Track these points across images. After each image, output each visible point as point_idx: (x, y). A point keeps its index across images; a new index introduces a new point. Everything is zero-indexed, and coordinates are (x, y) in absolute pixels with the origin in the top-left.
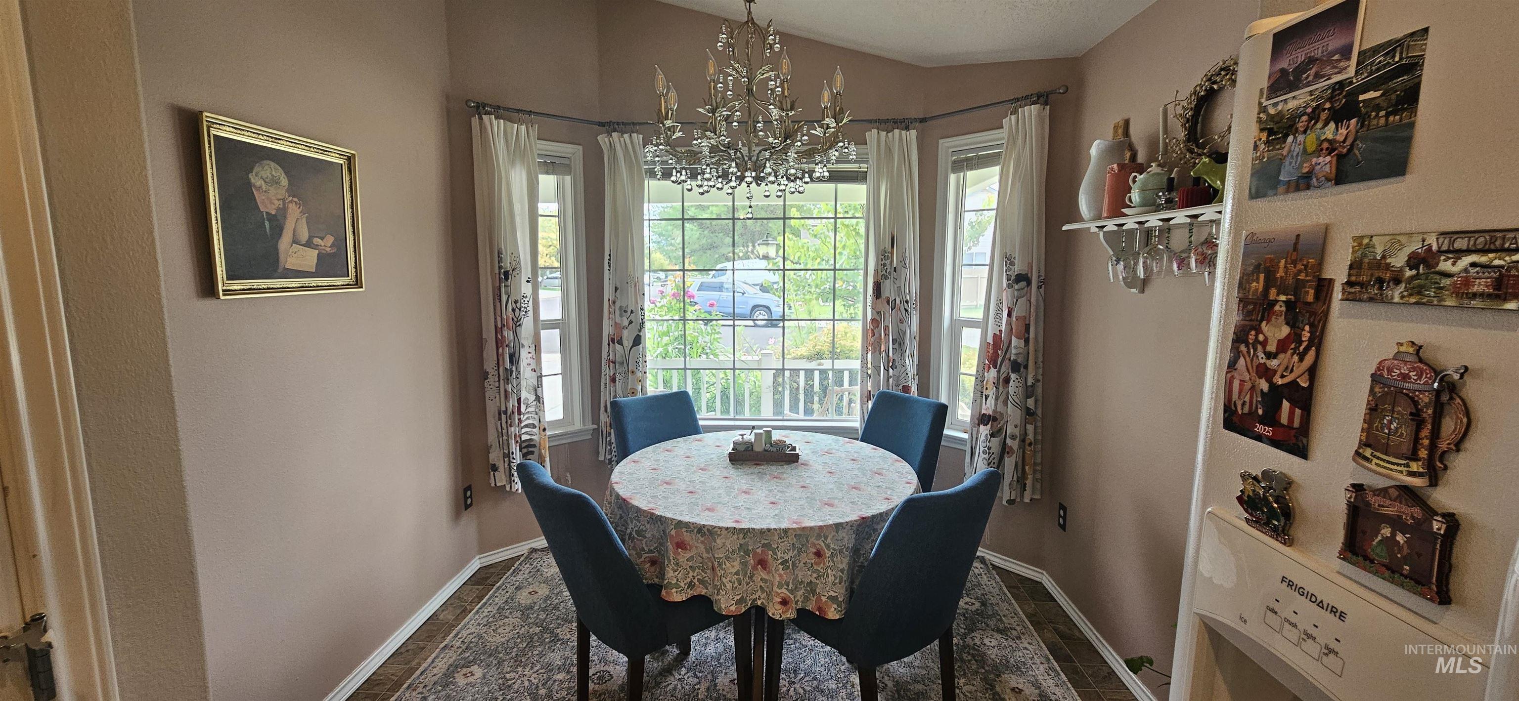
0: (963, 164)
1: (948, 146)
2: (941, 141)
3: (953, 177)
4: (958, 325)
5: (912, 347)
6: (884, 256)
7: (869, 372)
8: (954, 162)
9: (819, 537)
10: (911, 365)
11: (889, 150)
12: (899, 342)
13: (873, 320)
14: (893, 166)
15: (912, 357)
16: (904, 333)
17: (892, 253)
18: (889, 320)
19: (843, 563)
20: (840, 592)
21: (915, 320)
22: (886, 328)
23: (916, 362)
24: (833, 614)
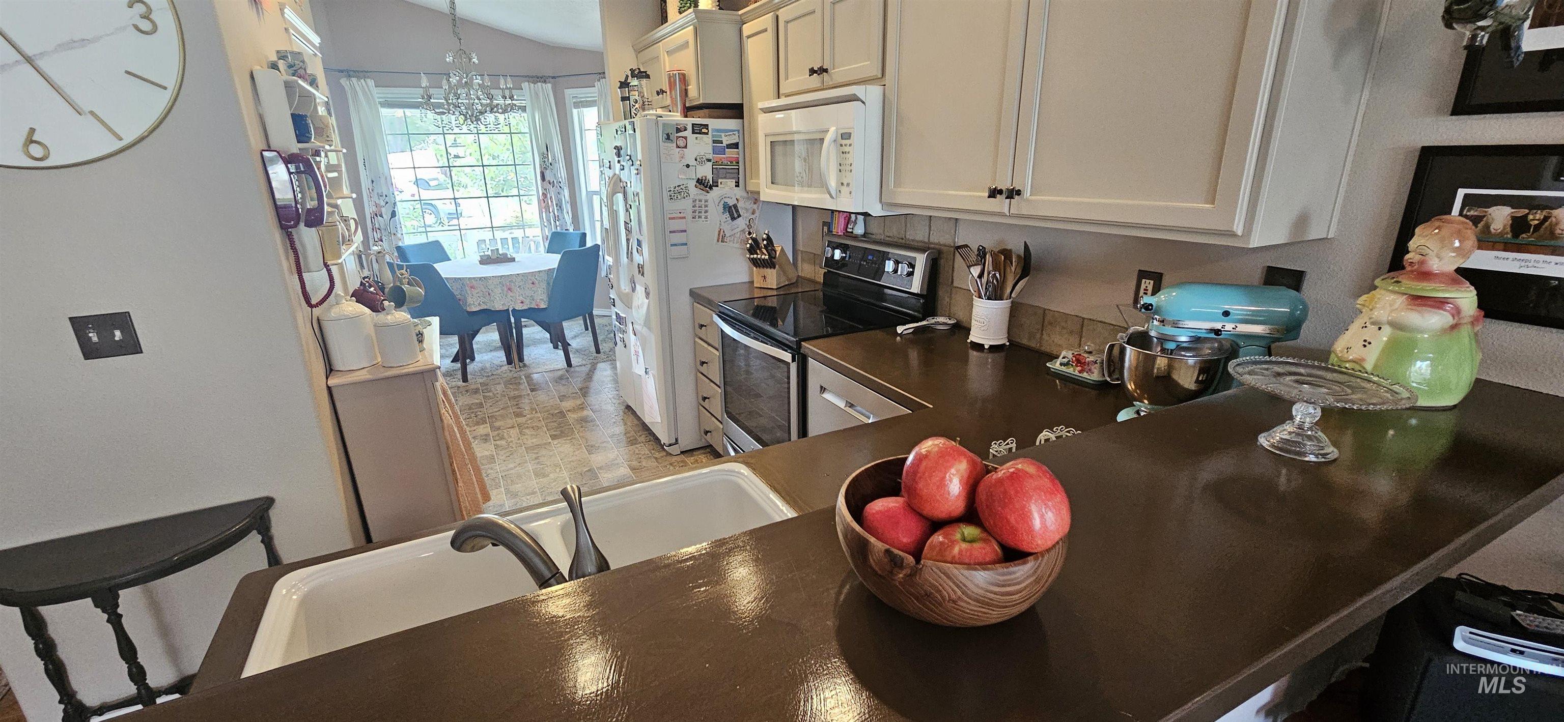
0: (578, 105)
1: (570, 93)
2: (565, 90)
3: (575, 111)
4: (590, 194)
5: (567, 207)
6: (544, 157)
7: (546, 224)
8: (574, 103)
9: (532, 276)
10: (568, 218)
11: (537, 94)
12: (560, 207)
13: (543, 193)
14: (540, 102)
15: (568, 213)
16: (562, 200)
17: (548, 155)
18: (552, 193)
19: (544, 285)
20: (545, 297)
21: (566, 192)
22: (551, 198)
23: (571, 217)
24: (543, 306)
